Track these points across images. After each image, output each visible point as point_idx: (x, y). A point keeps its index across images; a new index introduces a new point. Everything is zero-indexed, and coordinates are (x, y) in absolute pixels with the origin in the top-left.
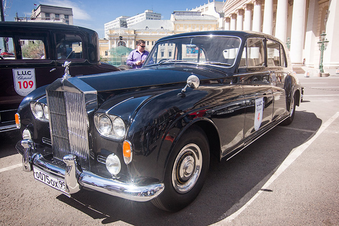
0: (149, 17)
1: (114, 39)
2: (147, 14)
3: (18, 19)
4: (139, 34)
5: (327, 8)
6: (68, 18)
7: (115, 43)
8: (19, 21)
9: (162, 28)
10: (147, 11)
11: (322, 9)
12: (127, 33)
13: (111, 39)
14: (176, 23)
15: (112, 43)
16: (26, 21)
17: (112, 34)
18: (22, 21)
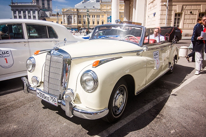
1: (65, 14)
4: (80, 11)
6: (49, 2)
7: (66, 16)
8: (13, 4)
9: (94, 7)
12: (72, 10)
13: (63, 14)
14: (102, 4)
15: (64, 17)
16: (17, 4)
17: (64, 11)
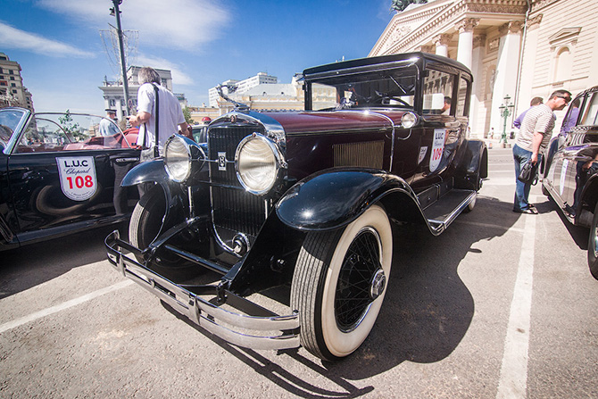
0: (263, 80)
2: (260, 78)
3: (108, 84)
4: (255, 101)
5: (494, 68)
6: (166, 82)
8: (109, 86)
9: (282, 93)
10: (260, 74)
11: (486, 69)
13: (221, 108)
18: (113, 86)
